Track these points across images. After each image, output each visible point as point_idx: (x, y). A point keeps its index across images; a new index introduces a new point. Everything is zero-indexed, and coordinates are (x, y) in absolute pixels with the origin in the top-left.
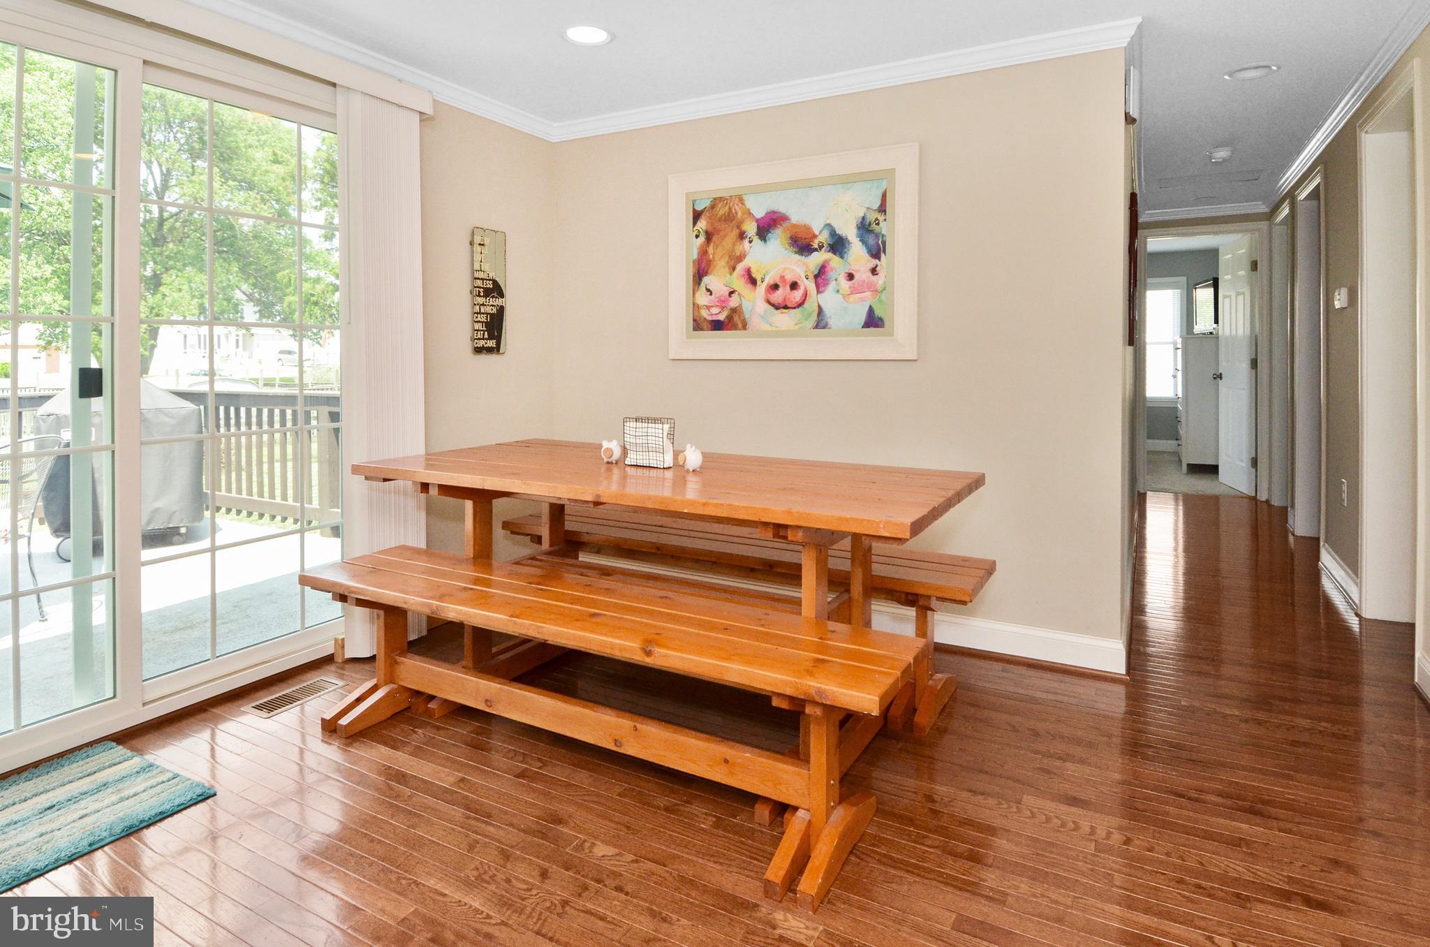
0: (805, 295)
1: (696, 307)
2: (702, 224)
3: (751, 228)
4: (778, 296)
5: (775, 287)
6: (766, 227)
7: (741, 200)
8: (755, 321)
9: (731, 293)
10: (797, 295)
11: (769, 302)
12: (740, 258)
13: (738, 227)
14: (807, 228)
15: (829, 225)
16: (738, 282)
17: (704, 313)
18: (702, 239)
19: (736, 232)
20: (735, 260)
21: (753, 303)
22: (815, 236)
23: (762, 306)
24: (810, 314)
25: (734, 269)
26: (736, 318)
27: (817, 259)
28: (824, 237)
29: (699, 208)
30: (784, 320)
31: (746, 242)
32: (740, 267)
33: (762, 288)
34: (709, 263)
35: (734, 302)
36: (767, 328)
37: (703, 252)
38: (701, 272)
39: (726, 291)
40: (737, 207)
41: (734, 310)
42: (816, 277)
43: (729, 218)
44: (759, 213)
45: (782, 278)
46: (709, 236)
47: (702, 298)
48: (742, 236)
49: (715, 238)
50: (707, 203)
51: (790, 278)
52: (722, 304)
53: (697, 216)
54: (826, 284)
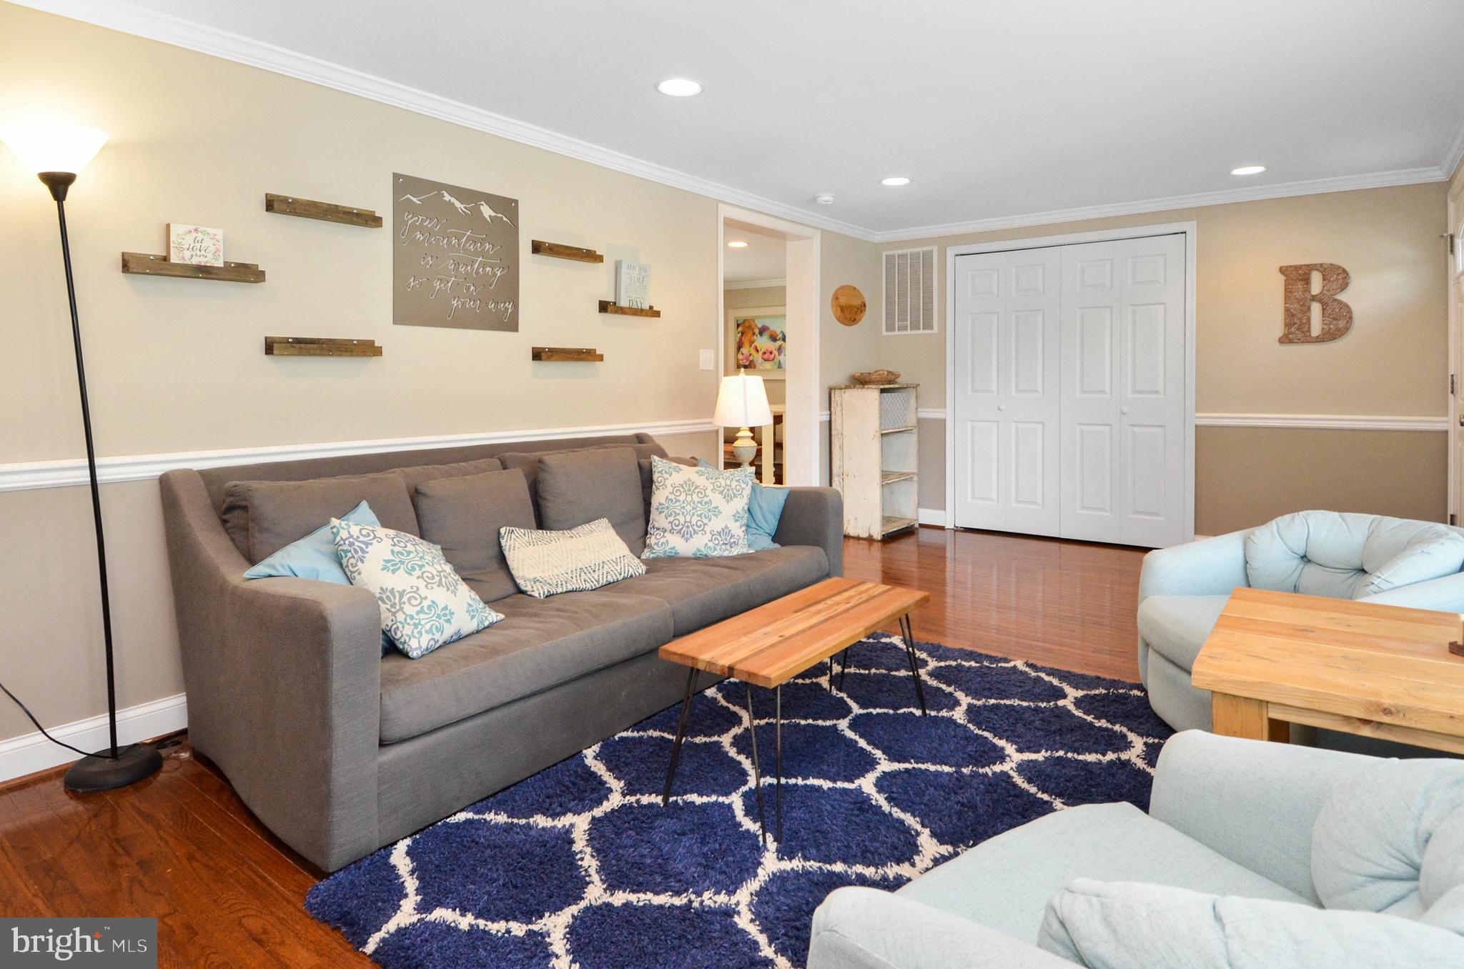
0: (775, 356)
1: (738, 360)
2: (740, 329)
3: (757, 331)
4: (766, 356)
5: (765, 353)
6: (763, 330)
7: (754, 321)
8: (758, 365)
9: (750, 355)
10: (772, 356)
11: (763, 359)
12: (753, 342)
13: (753, 330)
14: (776, 332)
15: (782, 332)
16: (753, 351)
17: (741, 362)
18: (740, 334)
19: (752, 332)
20: (751, 343)
21: (758, 358)
22: (777, 335)
23: (760, 360)
24: (776, 364)
25: (751, 346)
26: (752, 364)
27: (779, 343)
28: (780, 336)
29: (739, 323)
30: (768, 365)
31: (755, 337)
32: (753, 345)
33: (761, 353)
34: (742, 343)
35: (751, 358)
36: (761, 368)
37: (741, 340)
38: (740, 346)
39: (749, 354)
40: (752, 323)
41: (751, 361)
42: (778, 350)
43: (749, 327)
44: (760, 326)
45: (767, 350)
46: (743, 334)
47: (740, 357)
48: (754, 334)
49: (745, 334)
50: (742, 321)
51: (770, 349)
52: (747, 359)
53: (738, 326)
54: (782, 352)
